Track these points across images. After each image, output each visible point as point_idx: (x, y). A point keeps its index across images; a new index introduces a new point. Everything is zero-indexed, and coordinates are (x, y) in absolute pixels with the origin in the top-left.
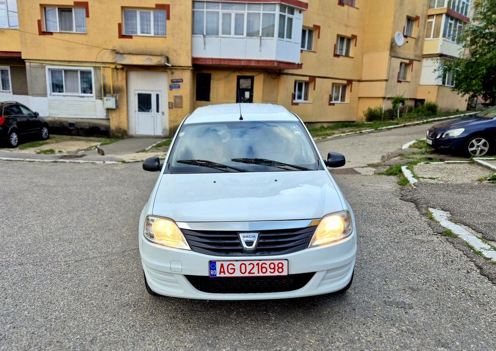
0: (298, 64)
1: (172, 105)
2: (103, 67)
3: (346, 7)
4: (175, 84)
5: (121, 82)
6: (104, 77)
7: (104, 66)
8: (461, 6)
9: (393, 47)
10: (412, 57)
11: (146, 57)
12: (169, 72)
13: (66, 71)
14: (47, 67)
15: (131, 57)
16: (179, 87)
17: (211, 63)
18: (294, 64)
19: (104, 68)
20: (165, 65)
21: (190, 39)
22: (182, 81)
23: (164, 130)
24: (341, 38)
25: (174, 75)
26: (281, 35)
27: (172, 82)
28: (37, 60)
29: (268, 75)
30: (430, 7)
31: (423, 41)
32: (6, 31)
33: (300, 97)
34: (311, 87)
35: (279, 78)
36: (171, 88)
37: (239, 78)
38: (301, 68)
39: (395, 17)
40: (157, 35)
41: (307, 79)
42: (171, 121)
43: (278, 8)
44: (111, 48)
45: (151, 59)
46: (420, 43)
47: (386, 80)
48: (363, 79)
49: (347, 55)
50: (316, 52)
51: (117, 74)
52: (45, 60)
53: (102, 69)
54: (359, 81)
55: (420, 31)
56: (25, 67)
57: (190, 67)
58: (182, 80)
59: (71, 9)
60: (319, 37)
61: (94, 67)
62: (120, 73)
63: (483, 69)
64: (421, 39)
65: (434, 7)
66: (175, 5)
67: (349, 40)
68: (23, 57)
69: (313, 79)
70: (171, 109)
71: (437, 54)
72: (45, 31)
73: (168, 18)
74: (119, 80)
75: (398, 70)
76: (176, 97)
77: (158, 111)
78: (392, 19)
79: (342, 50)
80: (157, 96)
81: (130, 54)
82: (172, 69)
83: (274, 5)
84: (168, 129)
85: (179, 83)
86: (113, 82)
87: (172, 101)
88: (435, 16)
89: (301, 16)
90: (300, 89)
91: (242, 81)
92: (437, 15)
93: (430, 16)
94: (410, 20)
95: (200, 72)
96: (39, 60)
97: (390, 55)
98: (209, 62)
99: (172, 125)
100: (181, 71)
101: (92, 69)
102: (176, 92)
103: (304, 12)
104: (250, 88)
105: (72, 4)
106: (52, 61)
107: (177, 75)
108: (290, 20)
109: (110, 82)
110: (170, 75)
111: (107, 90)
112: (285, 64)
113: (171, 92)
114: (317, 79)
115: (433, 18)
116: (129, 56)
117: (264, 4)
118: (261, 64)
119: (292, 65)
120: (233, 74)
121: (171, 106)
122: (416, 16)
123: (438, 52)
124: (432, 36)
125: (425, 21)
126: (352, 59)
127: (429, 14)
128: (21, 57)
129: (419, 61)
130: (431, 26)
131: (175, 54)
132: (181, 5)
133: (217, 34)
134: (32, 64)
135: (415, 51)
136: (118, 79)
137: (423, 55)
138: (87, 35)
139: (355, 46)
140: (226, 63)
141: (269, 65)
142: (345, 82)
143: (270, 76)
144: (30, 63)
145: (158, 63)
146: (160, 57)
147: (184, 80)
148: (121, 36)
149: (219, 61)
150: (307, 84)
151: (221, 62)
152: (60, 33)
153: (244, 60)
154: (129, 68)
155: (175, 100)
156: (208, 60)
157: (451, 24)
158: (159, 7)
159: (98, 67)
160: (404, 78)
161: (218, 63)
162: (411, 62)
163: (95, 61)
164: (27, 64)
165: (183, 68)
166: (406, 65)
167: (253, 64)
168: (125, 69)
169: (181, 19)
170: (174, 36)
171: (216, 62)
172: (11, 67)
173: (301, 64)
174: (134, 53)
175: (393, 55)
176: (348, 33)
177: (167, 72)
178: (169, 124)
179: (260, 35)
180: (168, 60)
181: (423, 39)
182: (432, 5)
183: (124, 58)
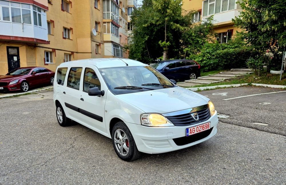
0: (48, 41)
3: (65, 12)
8: (116, 19)
9: (92, 36)
10: (100, 42)
18: (45, 41)
24: (65, 29)
26: (35, 23)
29: (28, 47)
30: (103, 18)
31: (103, 34)
33: (48, 61)
34: (53, 55)
35: (35, 49)
37: (8, 48)
38: (49, 44)
39: (91, 21)
41: (51, 50)
43: (31, 7)
46: (102, 35)
47: (91, 53)
48: (79, 52)
49: (69, 38)
50: (54, 35)
54: (77, 53)
55: (101, 29)
60: (54, 27)
63: (141, 49)
64: (102, 33)
65: (105, 19)
67: (69, 30)
69: (54, 50)
71: (110, 41)
75: (95, 48)
78: (89, 22)
79: (66, 35)
83: (29, 5)
88: (106, 23)
89: (45, 14)
90: (47, 56)
91: (10, 50)
92: (107, 22)
93: (104, 23)
94: (97, 23)
97: (91, 40)
103: (47, 12)
104: (17, 54)
108: (40, 15)
112: (40, 41)
114: (56, 50)
115: (106, 24)
117: (22, 3)
118: (25, 40)
119: (44, 42)
120: (3, 45)
122: (99, 22)
123: (110, 40)
124: (106, 32)
125: (103, 25)
126: (72, 41)
127: (104, 21)
129: (103, 44)
130: (105, 27)
135: (101, 39)
137: (104, 41)
139: (73, 34)
141: (31, 40)
142: (70, 53)
143: (29, 48)
150: (51, 53)
153: (12, 37)
157: (113, 27)
160: (98, 52)
162: (100, 44)
166: (98, 46)
167: (19, 39)
173: (49, 41)
175: (92, 40)
176: (68, 27)
179: (22, 22)
181: (103, 33)
182: (104, 17)
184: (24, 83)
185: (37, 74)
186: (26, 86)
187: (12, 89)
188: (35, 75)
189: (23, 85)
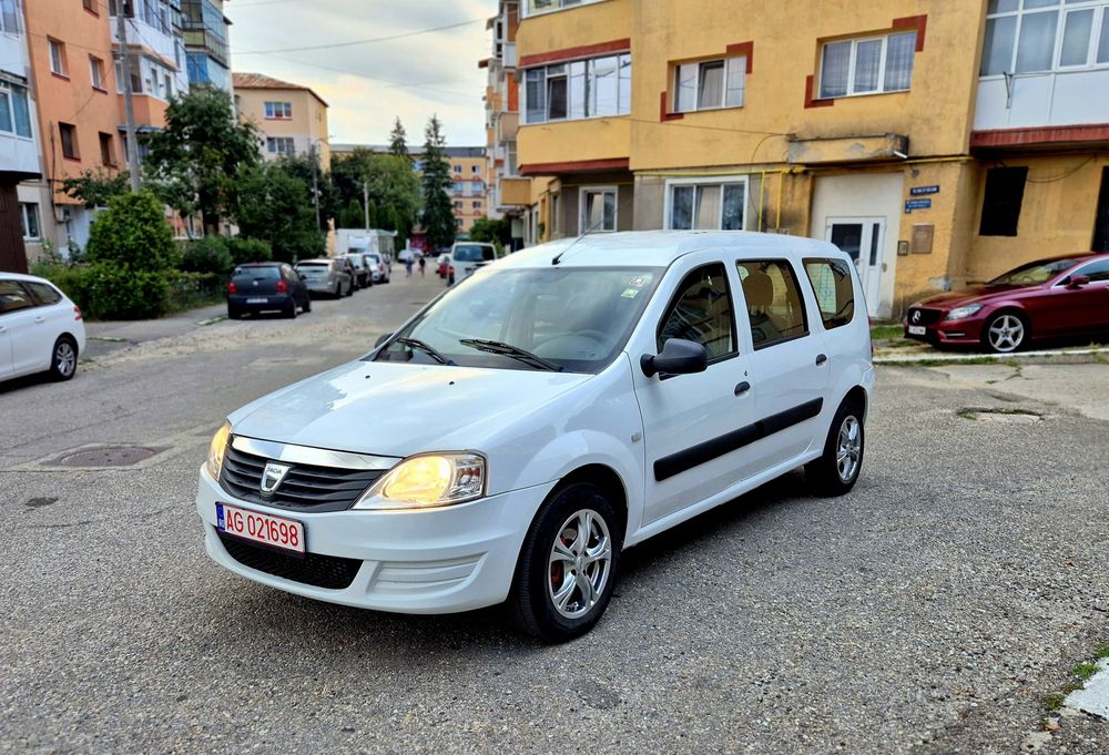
1: (906, 248)
2: (767, 173)
4: (919, 198)
5: (799, 202)
6: (766, 192)
7: (769, 170)
11: (851, 143)
12: (908, 171)
13: (700, 187)
14: (669, 181)
15: (820, 145)
16: (928, 206)
17: (1020, 141)
19: (768, 176)
20: (895, 155)
21: (967, 89)
22: (938, 191)
23: (882, 305)
25: (919, 178)
27: (912, 193)
28: (652, 170)
32: (612, 121)
36: (908, 208)
40: (890, 89)
42: (899, 285)
44: (786, 130)
45: (863, 147)
51: (794, 184)
52: (666, 169)
53: (764, 176)
56: (632, 186)
57: (962, 155)
58: (938, 187)
59: (723, 61)
61: (750, 175)
62: (799, 181)
66: (940, 14)
68: (631, 167)
70: (903, 258)
72: (673, 112)
73: (920, 47)
74: (796, 197)
76: (917, 229)
77: (872, 262)
80: (876, 227)
81: (818, 139)
82: (916, 164)
84: (891, 302)
85: (927, 197)
86: (782, 202)
87: (908, 238)
95: (999, 166)
96: (657, 170)
98: (1017, 137)
99: (901, 295)
100: (937, 166)
101: (746, 179)
102: (919, 218)
105: (724, 51)
106: (677, 169)
107: (927, 177)
109: (776, 204)
110: (911, 179)
111: (769, 222)
113: (908, 217)
116: (815, 143)
120: (1090, 164)
121: (904, 250)
128: (627, 168)
131: (926, 129)
132: (954, 11)
133: (1049, 66)
134: (644, 178)
136: (793, 196)
138: (743, 110)
140: (1065, 137)
144: (642, 176)
145: (877, 154)
146: (883, 140)
147: (942, 188)
148: (811, 103)
149: (1043, 133)
151: (1049, 136)
152: (697, 112)
154: (818, 170)
155: (914, 237)
156: (1014, 135)
158: (901, 25)
159: (757, 174)
161: (1042, 138)
163: (750, 162)
164: (637, 179)
165: (942, 160)
168: (812, 173)
169: (950, 45)
170: (928, 87)
171: (1034, 137)
172: (620, 187)
174: (834, 136)
177: (902, 171)
178: (896, 292)
180: (905, 143)
183: (804, 151)
184: (1006, 318)
185: (1093, 284)
186: (1013, 330)
187: (949, 338)
188: (1084, 286)
189: (1000, 325)
